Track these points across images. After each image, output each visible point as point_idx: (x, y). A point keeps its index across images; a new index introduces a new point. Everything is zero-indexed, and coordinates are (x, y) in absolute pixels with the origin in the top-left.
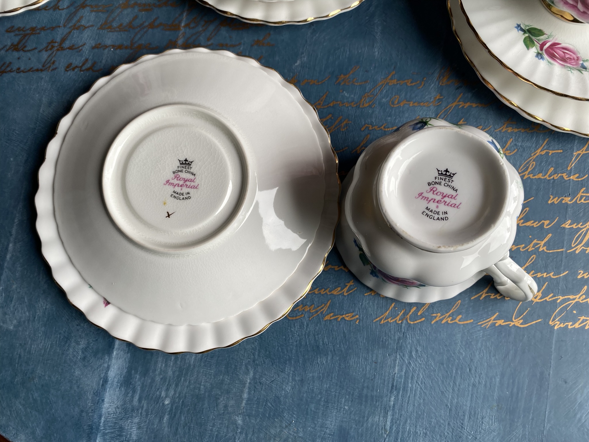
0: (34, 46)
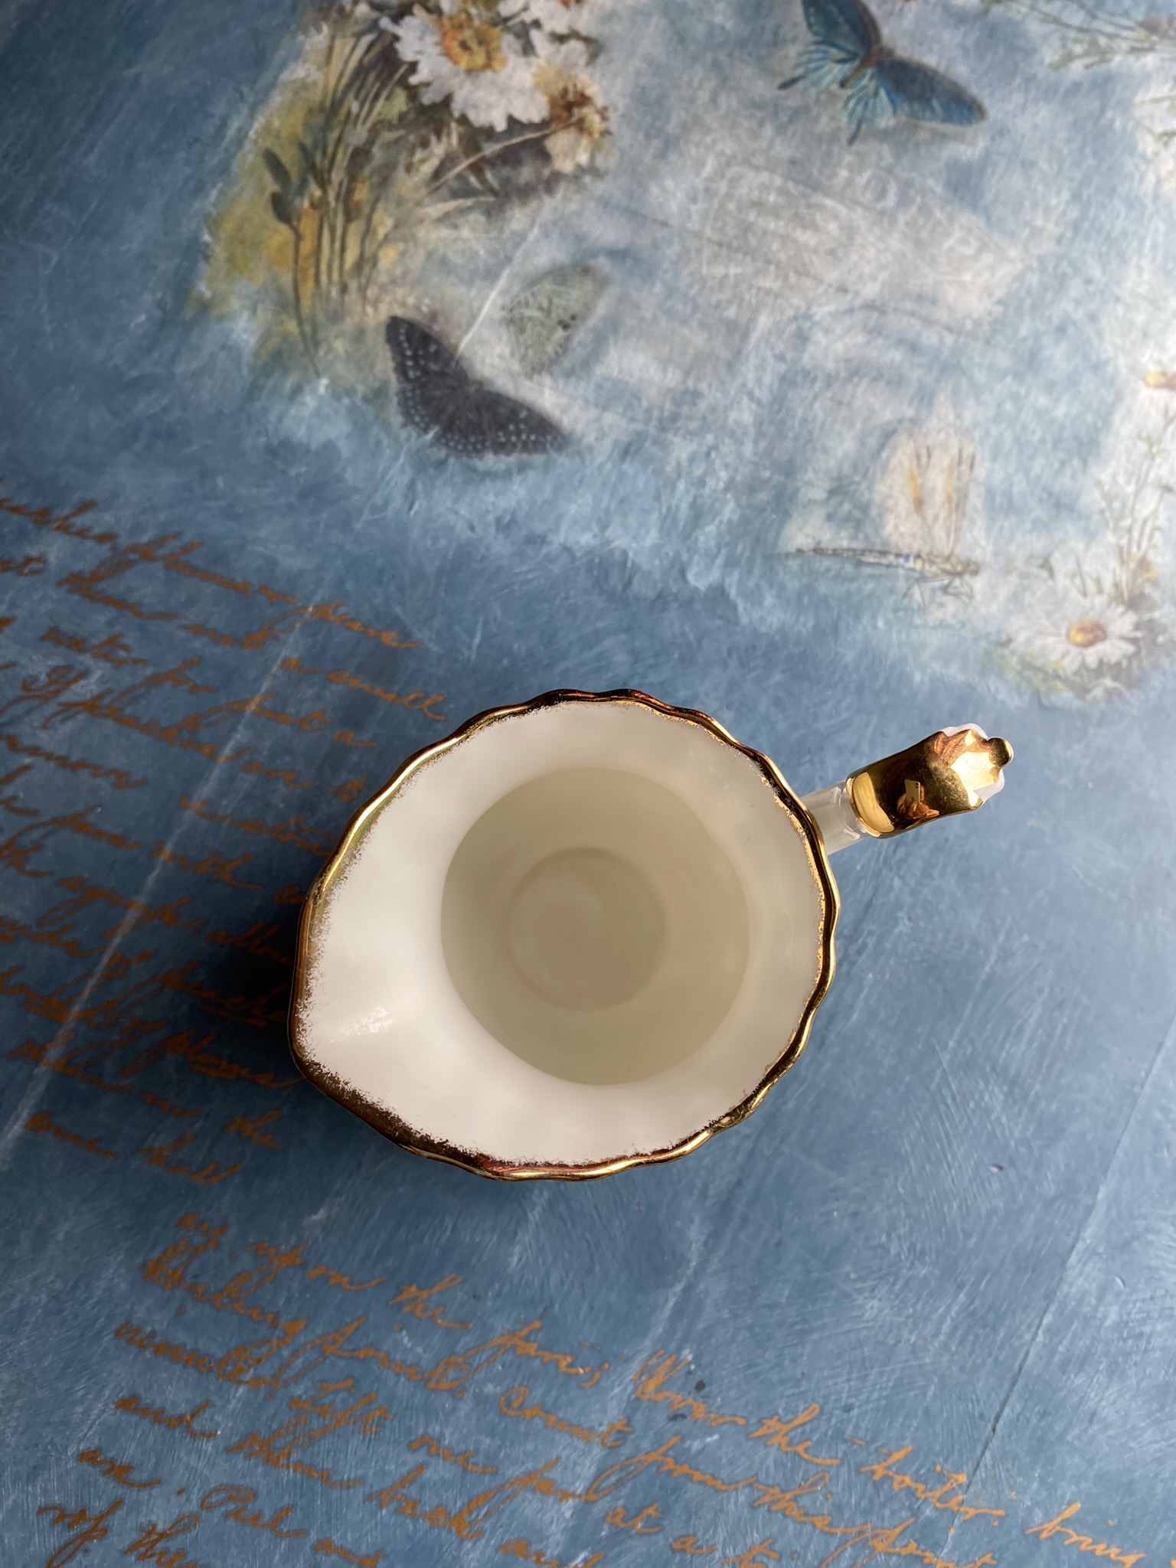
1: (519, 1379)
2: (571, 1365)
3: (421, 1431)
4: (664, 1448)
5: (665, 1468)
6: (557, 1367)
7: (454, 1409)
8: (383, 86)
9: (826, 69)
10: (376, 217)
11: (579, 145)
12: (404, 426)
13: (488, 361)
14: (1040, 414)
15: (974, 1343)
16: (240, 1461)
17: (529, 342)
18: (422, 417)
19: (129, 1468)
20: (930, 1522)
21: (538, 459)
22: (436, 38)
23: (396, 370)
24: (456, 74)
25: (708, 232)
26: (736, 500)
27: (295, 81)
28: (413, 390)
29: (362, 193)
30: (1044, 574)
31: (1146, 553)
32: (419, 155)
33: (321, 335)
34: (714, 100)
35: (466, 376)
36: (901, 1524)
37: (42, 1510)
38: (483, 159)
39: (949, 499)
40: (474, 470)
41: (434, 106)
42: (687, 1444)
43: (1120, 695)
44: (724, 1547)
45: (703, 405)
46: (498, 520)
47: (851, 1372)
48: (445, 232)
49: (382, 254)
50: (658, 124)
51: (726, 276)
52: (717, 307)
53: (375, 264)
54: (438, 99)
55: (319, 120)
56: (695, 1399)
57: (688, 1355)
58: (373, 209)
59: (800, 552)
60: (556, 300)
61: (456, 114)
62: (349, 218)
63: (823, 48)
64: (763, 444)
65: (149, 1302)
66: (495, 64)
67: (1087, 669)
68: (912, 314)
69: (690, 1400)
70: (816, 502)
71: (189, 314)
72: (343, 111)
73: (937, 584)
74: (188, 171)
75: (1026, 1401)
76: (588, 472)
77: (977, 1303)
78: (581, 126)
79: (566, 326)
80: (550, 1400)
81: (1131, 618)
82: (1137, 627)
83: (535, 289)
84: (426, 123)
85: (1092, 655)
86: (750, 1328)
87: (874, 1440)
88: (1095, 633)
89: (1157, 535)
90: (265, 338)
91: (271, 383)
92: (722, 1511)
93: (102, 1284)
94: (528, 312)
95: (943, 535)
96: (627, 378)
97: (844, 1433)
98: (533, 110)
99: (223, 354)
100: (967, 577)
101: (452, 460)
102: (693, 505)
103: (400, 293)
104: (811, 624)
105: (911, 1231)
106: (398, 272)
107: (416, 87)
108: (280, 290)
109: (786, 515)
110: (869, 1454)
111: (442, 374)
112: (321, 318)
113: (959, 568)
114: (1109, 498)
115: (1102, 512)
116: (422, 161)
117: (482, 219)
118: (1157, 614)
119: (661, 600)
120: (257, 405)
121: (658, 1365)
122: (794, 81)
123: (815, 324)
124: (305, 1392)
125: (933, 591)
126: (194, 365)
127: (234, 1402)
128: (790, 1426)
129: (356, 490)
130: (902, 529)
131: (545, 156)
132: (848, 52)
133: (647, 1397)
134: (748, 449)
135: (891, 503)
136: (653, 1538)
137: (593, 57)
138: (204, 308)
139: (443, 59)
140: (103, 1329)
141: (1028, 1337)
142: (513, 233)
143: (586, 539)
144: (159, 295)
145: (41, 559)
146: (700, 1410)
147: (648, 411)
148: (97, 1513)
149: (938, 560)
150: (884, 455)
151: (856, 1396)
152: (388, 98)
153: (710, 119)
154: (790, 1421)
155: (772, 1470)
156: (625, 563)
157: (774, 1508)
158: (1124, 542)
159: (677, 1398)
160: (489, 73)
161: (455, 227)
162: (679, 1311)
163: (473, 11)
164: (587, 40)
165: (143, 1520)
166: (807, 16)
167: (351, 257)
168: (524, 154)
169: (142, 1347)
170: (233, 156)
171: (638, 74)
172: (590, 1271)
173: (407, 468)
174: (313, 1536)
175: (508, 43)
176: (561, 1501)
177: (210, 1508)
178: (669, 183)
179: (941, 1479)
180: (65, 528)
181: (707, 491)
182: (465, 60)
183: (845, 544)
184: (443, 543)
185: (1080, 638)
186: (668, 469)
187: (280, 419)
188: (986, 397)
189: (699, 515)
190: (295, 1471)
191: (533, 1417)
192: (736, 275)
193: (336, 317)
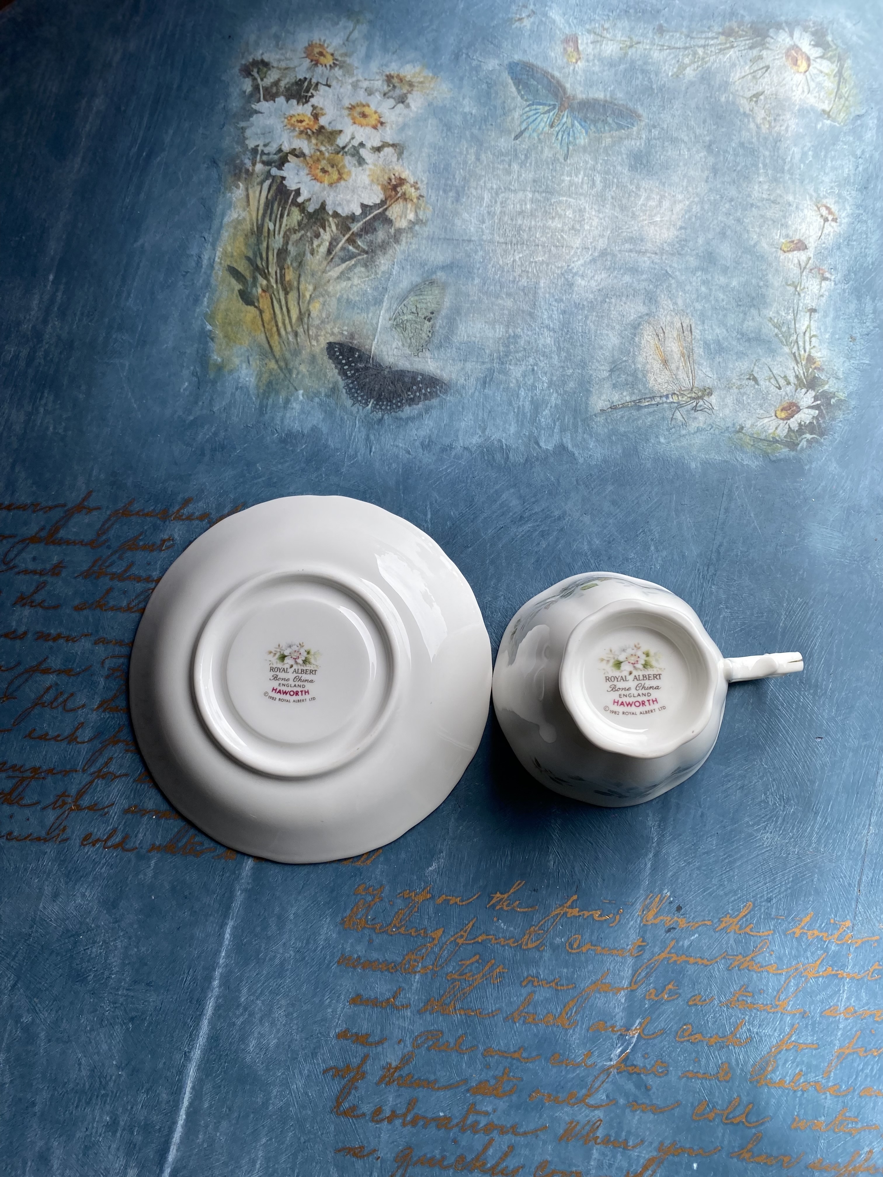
0: (36, 798)
1: (573, 931)
2: (600, 916)
3: (525, 974)
4: (668, 949)
5: (672, 961)
6: (593, 919)
7: (541, 957)
8: (284, 208)
9: (539, 119)
10: (302, 287)
11: (407, 209)
12: (353, 404)
13: (390, 353)
14: (723, 288)
15: (833, 845)
16: (428, 1017)
17: (411, 335)
18: (362, 396)
19: (368, 1035)
20: (836, 954)
21: (435, 401)
22: (306, 171)
23: (339, 374)
24: (324, 189)
25: (497, 238)
26: (557, 392)
27: (232, 222)
28: (352, 383)
29: (290, 275)
30: (753, 383)
31: (810, 352)
32: (316, 243)
33: (291, 366)
34: (478, 159)
35: (380, 366)
36: (819, 959)
37: (325, 1072)
38: (353, 233)
39: (683, 355)
40: (401, 419)
41: (316, 211)
42: (681, 943)
43: (817, 441)
44: (719, 998)
45: (522, 342)
46: (422, 444)
47: (765, 879)
48: (344, 284)
49: (311, 307)
50: (449, 182)
51: (514, 261)
52: (514, 282)
53: (309, 315)
54: (318, 207)
55: (253, 240)
56: (678, 917)
57: (667, 893)
58: (299, 283)
59: (602, 411)
60: (418, 306)
61: (331, 213)
62: (287, 293)
63: (534, 107)
64: (563, 354)
65: (350, 941)
66: (344, 176)
67: (793, 431)
68: (631, 251)
69: (675, 918)
70: (604, 379)
71: (212, 375)
72: (265, 230)
73: (689, 407)
74: (187, 292)
75: (874, 870)
76: (466, 401)
77: (829, 820)
78: (405, 197)
79: (429, 320)
80: (594, 938)
81: (812, 393)
82: (816, 398)
83: (405, 302)
84: (315, 223)
85: (794, 423)
86: (699, 868)
87: (789, 915)
88: (792, 409)
89: (813, 339)
90: (260, 376)
91: (270, 401)
92: (711, 976)
93: (323, 937)
94: (406, 318)
95: (685, 376)
96: (473, 339)
97: (770, 915)
98: (374, 197)
99: (238, 393)
100: (706, 398)
101: (386, 417)
102: (532, 402)
103: (329, 327)
104: (620, 451)
105: (778, 789)
106: (324, 316)
107: (303, 203)
108: (260, 346)
109: (588, 391)
110: (790, 923)
111: (366, 368)
112: (288, 355)
113: (700, 394)
114: (778, 326)
115: (777, 335)
116: (319, 246)
117: (363, 269)
118: (826, 387)
119: (528, 461)
120: (267, 417)
121: (652, 902)
122: (522, 133)
123: (576, 274)
124: (454, 968)
125: (687, 411)
126: (224, 403)
127: (415, 984)
128: (738, 918)
129: (337, 450)
130: (659, 380)
131: (389, 222)
132: (550, 105)
133: (649, 923)
134: (555, 360)
135: (648, 366)
136: (676, 1002)
137: (400, 154)
138: (220, 368)
139: (314, 182)
140: (330, 962)
141: (865, 832)
142: (383, 272)
143: (475, 440)
144: (192, 368)
145: (171, 539)
146: (682, 923)
147: (491, 355)
148: (356, 1065)
149: (685, 393)
150: (637, 339)
151: (772, 891)
152: (288, 215)
153: (478, 171)
154: (738, 915)
155: (734, 946)
156: (502, 447)
157: (741, 967)
158: (795, 350)
159: (668, 919)
160: (343, 183)
161: (349, 279)
162: (655, 869)
163: (323, 149)
164: (393, 145)
165: (383, 1063)
166: (519, 91)
167: (294, 314)
168: (376, 224)
169: (355, 967)
170: (210, 276)
171: (429, 156)
172: (597, 858)
173: (362, 429)
174: (481, 1048)
175: (348, 161)
176: (617, 993)
177: (419, 1047)
178: (466, 216)
179: (836, 927)
180: (179, 518)
181: (538, 392)
182: (326, 179)
183: (628, 399)
184: (394, 465)
185: (783, 415)
186: (512, 385)
187: (282, 421)
188: (688, 287)
189: (537, 406)
190: (460, 1015)
191: (587, 951)
192: (520, 258)
193: (296, 353)
